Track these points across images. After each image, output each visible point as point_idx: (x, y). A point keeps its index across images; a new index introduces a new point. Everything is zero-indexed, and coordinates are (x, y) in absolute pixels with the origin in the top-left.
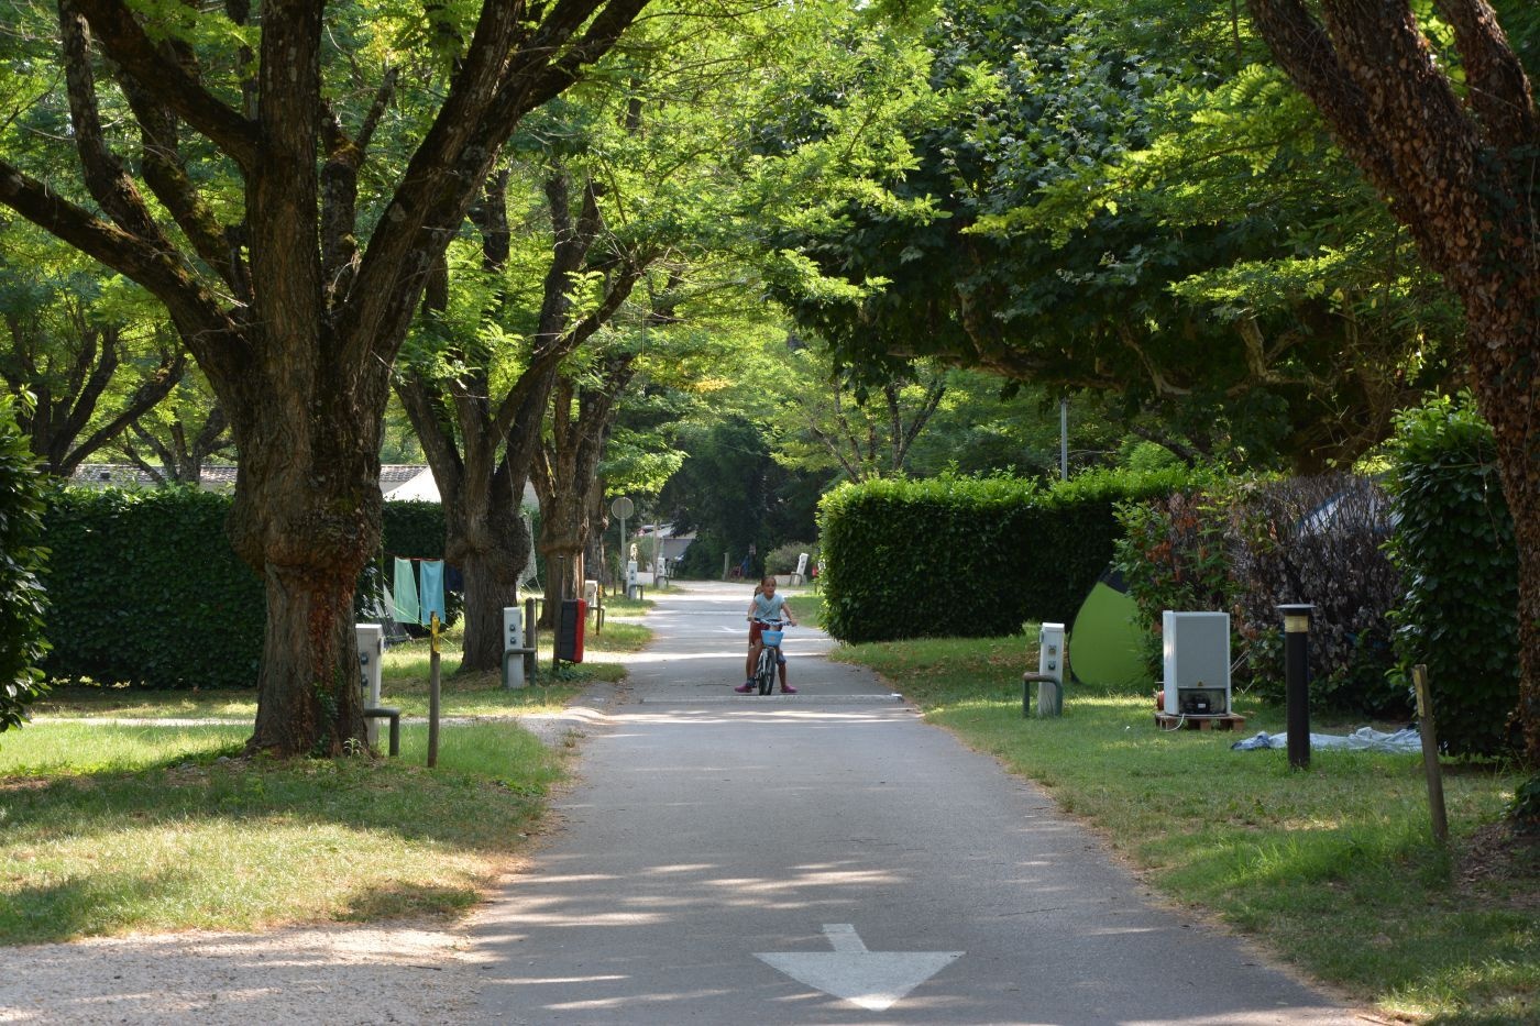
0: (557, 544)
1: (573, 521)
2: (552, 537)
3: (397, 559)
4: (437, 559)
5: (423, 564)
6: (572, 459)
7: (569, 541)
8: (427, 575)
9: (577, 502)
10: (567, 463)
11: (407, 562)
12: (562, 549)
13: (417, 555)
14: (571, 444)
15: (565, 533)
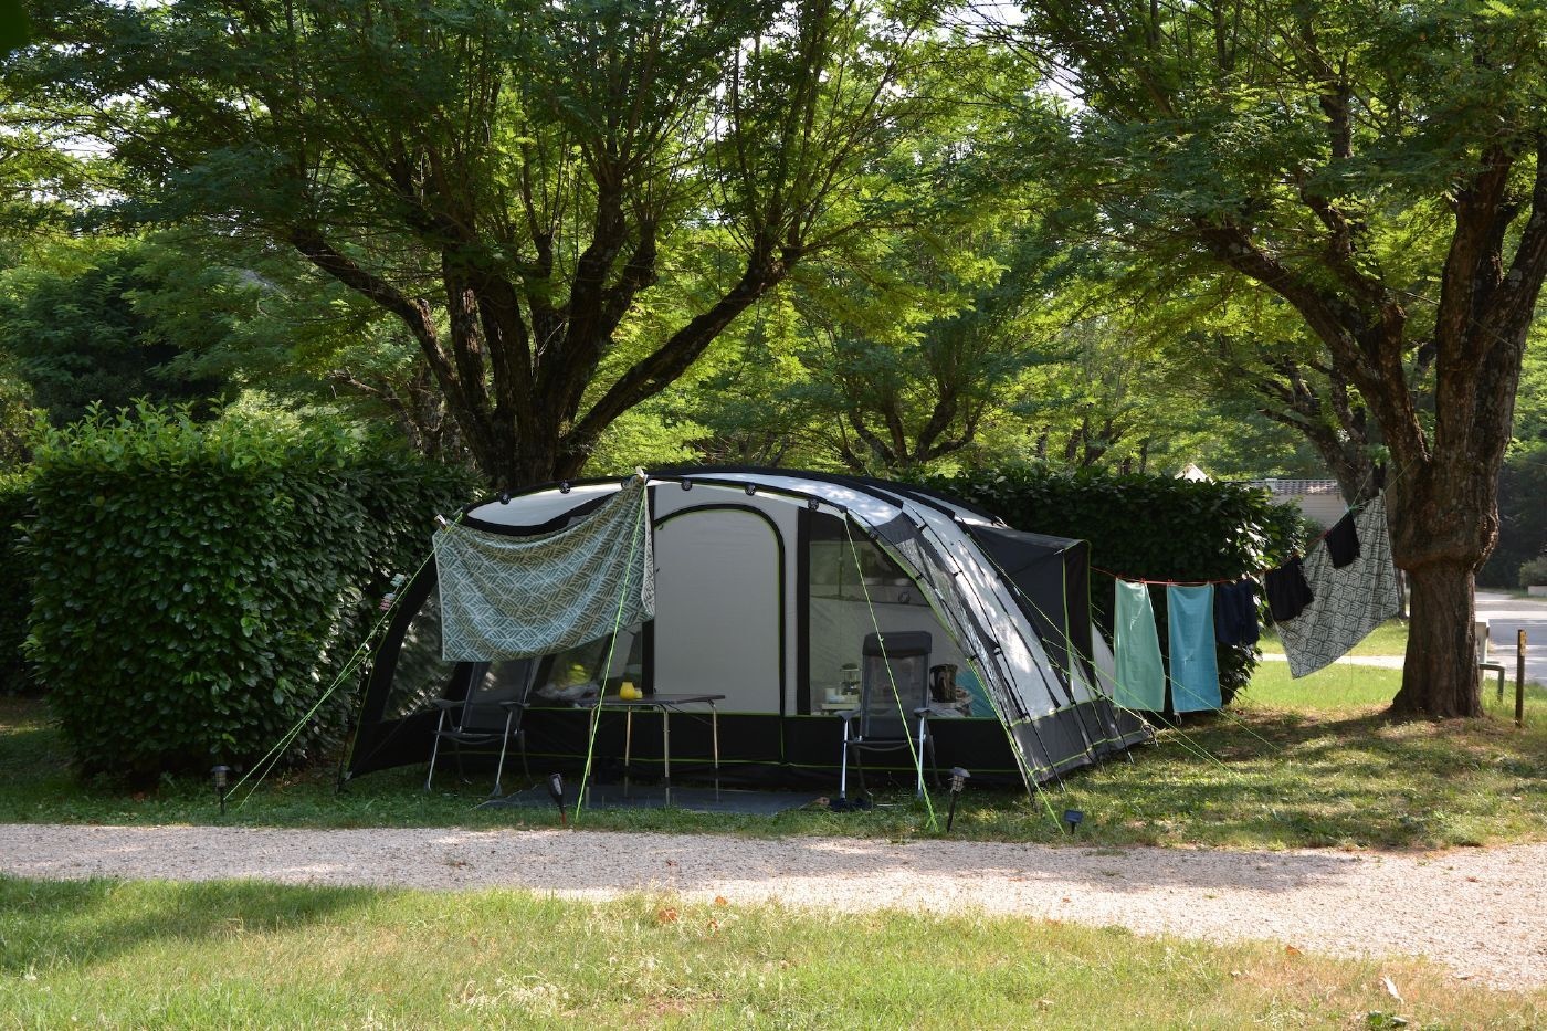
0: (1436, 552)
1: (1468, 505)
2: (1424, 538)
3: (1119, 583)
4: (1202, 582)
5: (1172, 588)
6: (1470, 385)
7: (1459, 545)
8: (1182, 613)
9: (1477, 472)
10: (1460, 393)
11: (1140, 589)
12: (1446, 561)
13: (1160, 571)
14: (1470, 353)
15: (1453, 531)
